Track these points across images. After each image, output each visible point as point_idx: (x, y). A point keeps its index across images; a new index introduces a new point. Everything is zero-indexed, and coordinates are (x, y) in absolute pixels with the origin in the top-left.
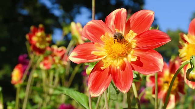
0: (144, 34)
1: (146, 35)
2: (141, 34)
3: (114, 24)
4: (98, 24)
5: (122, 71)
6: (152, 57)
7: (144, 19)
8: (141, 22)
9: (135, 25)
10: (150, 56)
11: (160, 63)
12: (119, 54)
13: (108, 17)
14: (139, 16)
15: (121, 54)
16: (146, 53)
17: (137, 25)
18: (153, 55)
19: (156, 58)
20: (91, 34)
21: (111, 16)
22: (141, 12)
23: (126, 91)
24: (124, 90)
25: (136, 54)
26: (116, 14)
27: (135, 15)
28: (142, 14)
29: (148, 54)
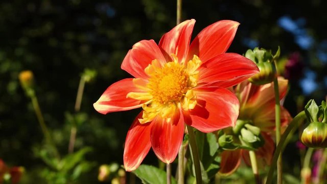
0: (213, 62)
1: (218, 63)
2: (208, 62)
3: (176, 47)
4: (149, 46)
5: (174, 125)
6: (222, 102)
7: (224, 35)
8: (217, 42)
9: (207, 46)
10: (220, 100)
11: (234, 112)
12: (169, 97)
13: (168, 34)
14: (215, 31)
15: (171, 96)
16: (215, 95)
17: (210, 47)
18: (224, 98)
19: (229, 103)
20: (137, 64)
21: (173, 33)
22: (219, 25)
23: (170, 160)
24: (169, 159)
25: (200, 96)
26: (181, 29)
27: (208, 30)
28: (220, 27)
29: (217, 97)
